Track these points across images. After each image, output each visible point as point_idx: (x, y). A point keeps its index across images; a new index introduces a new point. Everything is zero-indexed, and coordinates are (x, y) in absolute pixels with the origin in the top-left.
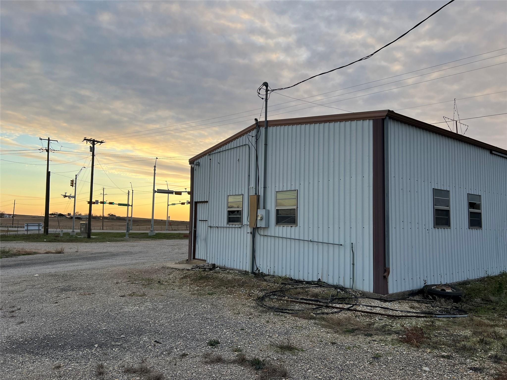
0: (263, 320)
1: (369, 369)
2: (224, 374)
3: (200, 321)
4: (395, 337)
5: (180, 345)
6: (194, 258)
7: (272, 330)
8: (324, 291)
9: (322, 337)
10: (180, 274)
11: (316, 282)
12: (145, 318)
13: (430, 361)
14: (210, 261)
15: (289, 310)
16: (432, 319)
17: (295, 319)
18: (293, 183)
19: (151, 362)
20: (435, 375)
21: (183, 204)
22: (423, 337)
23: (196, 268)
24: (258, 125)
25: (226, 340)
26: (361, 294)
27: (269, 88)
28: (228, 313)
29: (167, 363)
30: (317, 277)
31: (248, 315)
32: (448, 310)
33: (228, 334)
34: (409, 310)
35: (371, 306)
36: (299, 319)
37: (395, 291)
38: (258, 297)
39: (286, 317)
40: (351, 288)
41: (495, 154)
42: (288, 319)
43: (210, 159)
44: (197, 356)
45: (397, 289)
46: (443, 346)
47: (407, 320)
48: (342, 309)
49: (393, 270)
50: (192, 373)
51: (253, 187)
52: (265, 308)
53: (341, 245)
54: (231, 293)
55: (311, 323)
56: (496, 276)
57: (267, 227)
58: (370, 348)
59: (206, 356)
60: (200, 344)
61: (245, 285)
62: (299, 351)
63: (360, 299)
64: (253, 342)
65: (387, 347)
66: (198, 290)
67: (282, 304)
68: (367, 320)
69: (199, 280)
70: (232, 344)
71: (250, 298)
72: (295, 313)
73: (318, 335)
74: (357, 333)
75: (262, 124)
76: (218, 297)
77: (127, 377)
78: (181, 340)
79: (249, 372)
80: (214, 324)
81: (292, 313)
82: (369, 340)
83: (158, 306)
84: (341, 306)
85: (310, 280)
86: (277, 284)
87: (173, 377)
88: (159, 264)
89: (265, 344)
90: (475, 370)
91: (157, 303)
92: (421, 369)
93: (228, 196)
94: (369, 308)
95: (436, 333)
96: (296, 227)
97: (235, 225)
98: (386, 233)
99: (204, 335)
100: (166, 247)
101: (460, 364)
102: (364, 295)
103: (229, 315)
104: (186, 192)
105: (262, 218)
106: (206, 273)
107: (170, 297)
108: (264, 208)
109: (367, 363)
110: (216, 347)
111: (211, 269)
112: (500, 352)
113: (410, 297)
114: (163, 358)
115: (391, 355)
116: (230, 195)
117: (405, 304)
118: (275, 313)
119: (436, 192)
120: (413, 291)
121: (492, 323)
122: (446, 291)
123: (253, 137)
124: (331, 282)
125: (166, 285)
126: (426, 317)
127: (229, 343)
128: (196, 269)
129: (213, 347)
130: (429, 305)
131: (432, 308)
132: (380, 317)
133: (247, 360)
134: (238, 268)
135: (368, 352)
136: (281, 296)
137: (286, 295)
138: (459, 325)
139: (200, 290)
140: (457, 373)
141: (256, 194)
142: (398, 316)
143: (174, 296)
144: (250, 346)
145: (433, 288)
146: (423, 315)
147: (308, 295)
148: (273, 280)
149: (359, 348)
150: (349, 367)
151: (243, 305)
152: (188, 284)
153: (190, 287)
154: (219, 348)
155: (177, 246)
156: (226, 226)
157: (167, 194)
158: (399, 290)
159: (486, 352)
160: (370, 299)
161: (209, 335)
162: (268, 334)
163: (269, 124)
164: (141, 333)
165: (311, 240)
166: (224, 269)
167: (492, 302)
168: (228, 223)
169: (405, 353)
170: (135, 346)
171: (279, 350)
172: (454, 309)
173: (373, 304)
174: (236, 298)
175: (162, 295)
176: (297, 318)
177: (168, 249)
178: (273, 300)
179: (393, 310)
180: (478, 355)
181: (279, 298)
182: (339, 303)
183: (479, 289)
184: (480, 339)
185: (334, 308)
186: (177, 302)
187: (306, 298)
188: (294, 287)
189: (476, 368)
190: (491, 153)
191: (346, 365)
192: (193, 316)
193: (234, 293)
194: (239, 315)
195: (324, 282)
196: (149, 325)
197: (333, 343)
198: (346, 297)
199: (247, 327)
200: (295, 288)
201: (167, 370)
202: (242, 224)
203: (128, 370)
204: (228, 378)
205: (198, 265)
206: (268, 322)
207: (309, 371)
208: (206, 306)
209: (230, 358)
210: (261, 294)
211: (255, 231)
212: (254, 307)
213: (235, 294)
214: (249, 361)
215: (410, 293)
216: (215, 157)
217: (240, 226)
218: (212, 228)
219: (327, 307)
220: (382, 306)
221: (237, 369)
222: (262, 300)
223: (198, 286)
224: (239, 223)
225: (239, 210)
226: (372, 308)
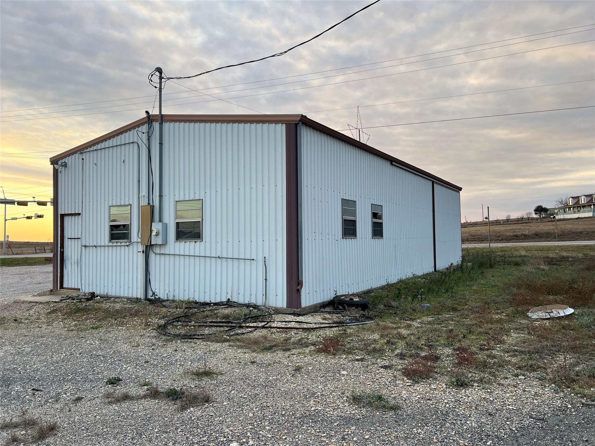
0: (169, 349)
1: (292, 381)
2: (136, 411)
3: (88, 360)
4: (313, 348)
5: (69, 390)
6: (62, 287)
7: (183, 358)
8: (235, 311)
9: (240, 358)
10: (45, 308)
11: (226, 303)
12: (9, 365)
13: (346, 366)
14: (87, 289)
15: (198, 335)
16: (344, 328)
17: (207, 344)
18: (197, 192)
19: (35, 413)
20: (352, 377)
21: (29, 218)
22: (338, 345)
23: (68, 299)
24: (150, 119)
25: (129, 376)
26: (274, 310)
27: (163, 75)
28: (125, 347)
29: (58, 411)
30: (226, 297)
31: (149, 346)
32: (357, 318)
33: (130, 369)
34: (322, 321)
35: (286, 322)
36: (211, 344)
37: (307, 305)
38: (158, 326)
39: (196, 343)
40: (264, 305)
41: (394, 165)
42: (199, 344)
43: (83, 159)
44: (95, 398)
45: (310, 302)
46: (356, 351)
47: (321, 331)
48: (256, 328)
49: (306, 283)
50: (95, 417)
51: (144, 196)
52: (169, 336)
53: (254, 260)
54: (122, 324)
55: (225, 346)
56: (394, 284)
57: (164, 244)
58: (290, 362)
59: (108, 396)
60: (96, 384)
61: (139, 314)
62: (218, 375)
63: (273, 316)
64: (163, 374)
65: (306, 358)
66: (76, 325)
67: (189, 330)
68: (283, 336)
69: (75, 313)
70: (138, 379)
71: (149, 328)
72: (206, 338)
73: (235, 357)
74: (275, 349)
75: (154, 118)
76: (106, 331)
77: (7, 433)
78: (69, 384)
79: (166, 404)
80: (109, 361)
81: (202, 338)
82: (288, 354)
83: (24, 349)
84: (255, 324)
85: (218, 300)
86: (180, 308)
87: (71, 424)
88: (8, 298)
89: (178, 374)
90: (385, 367)
91: (21, 345)
92: (340, 374)
93: (110, 206)
94: (284, 323)
95: (349, 340)
96: (201, 242)
97: (121, 243)
98: (299, 245)
99: (99, 375)
100: (10, 276)
101: (372, 364)
102: (278, 311)
103: (126, 349)
104: (35, 202)
105: (158, 232)
106: (84, 304)
107: (38, 337)
108: (160, 221)
109: (290, 376)
110: (118, 385)
111: (88, 300)
112: (404, 350)
113: (321, 310)
114: (50, 406)
115: (311, 365)
116: (113, 206)
117: (317, 317)
118: (183, 340)
119: (344, 202)
120: (323, 302)
121: (394, 326)
122: (353, 300)
123: (143, 133)
124: (241, 301)
125: (27, 323)
126: (338, 326)
127: (134, 378)
128: (68, 301)
129: (115, 385)
130: (340, 315)
131: (342, 317)
132: (295, 331)
133: (160, 393)
134: (126, 295)
135: (288, 366)
136: (186, 322)
137: (191, 320)
138: (368, 330)
139: (80, 325)
140: (371, 373)
141: (149, 204)
142: (312, 329)
143: (43, 335)
144: (160, 378)
145: (342, 298)
146: (335, 325)
147: (218, 317)
148: (174, 305)
149: (279, 364)
150: (272, 383)
151: (141, 336)
152: (59, 319)
153: (63, 322)
154: (123, 385)
155: (27, 274)
156: (108, 244)
157: (4, 205)
158: (312, 303)
159: (393, 351)
160: (283, 315)
161: (106, 373)
162: (179, 363)
163: (164, 118)
164: (9, 383)
165: (219, 256)
166: (107, 298)
167: (393, 307)
168: (110, 241)
169: (323, 361)
170: (6, 399)
171: (195, 377)
172: (362, 317)
173: (287, 320)
174: (131, 329)
175: (25, 336)
176: (209, 343)
177: (14, 279)
178: (177, 327)
179: (307, 323)
180: (386, 354)
181: (185, 324)
182: (253, 322)
183: (381, 297)
184: (387, 341)
185: (248, 327)
186: (50, 341)
187: (216, 320)
188: (200, 310)
189: (386, 366)
190: (392, 164)
191: (270, 381)
192: (78, 355)
193: (126, 325)
194: (139, 347)
195: (234, 302)
196: (18, 373)
197: (253, 363)
198: (259, 315)
199: (152, 359)
200: (202, 311)
201: (60, 418)
202: (131, 242)
203: (7, 425)
204: (141, 414)
205: (70, 296)
206: (176, 350)
207: (233, 392)
208: (92, 342)
209: (139, 393)
210: (162, 322)
211: (148, 248)
212: (155, 337)
213: (128, 325)
214: (163, 393)
215: (321, 305)
216: (89, 157)
217: (128, 244)
218: (88, 248)
219: (241, 327)
220: (296, 321)
221: (151, 404)
222: (164, 328)
223: (75, 321)
224: (125, 240)
225: (126, 225)
226: (287, 324)
